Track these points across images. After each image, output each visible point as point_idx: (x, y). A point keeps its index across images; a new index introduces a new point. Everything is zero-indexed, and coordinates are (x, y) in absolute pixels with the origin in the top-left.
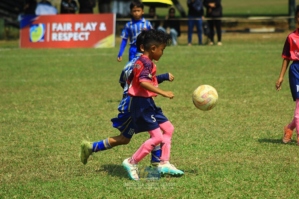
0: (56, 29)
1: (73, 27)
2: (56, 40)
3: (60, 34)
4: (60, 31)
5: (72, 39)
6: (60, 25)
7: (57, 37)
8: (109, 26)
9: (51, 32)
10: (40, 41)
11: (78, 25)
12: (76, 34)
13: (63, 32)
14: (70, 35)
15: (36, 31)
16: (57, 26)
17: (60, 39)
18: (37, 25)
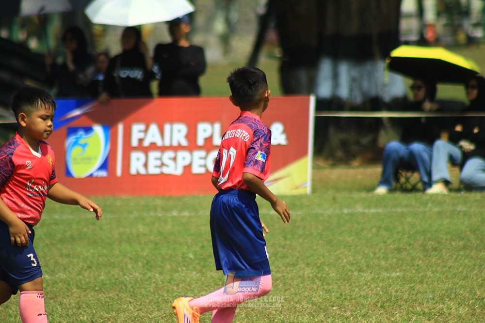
0: (141, 141)
1: (191, 135)
2: (143, 171)
3: (153, 155)
4: (153, 146)
5: (188, 168)
6: (154, 128)
7: (146, 165)
8: (294, 131)
9: (128, 149)
10: (96, 174)
11: (204, 130)
12: (199, 154)
13: (163, 149)
14: (184, 157)
15: (84, 146)
16: (146, 131)
17: (153, 170)
18: (88, 130)
